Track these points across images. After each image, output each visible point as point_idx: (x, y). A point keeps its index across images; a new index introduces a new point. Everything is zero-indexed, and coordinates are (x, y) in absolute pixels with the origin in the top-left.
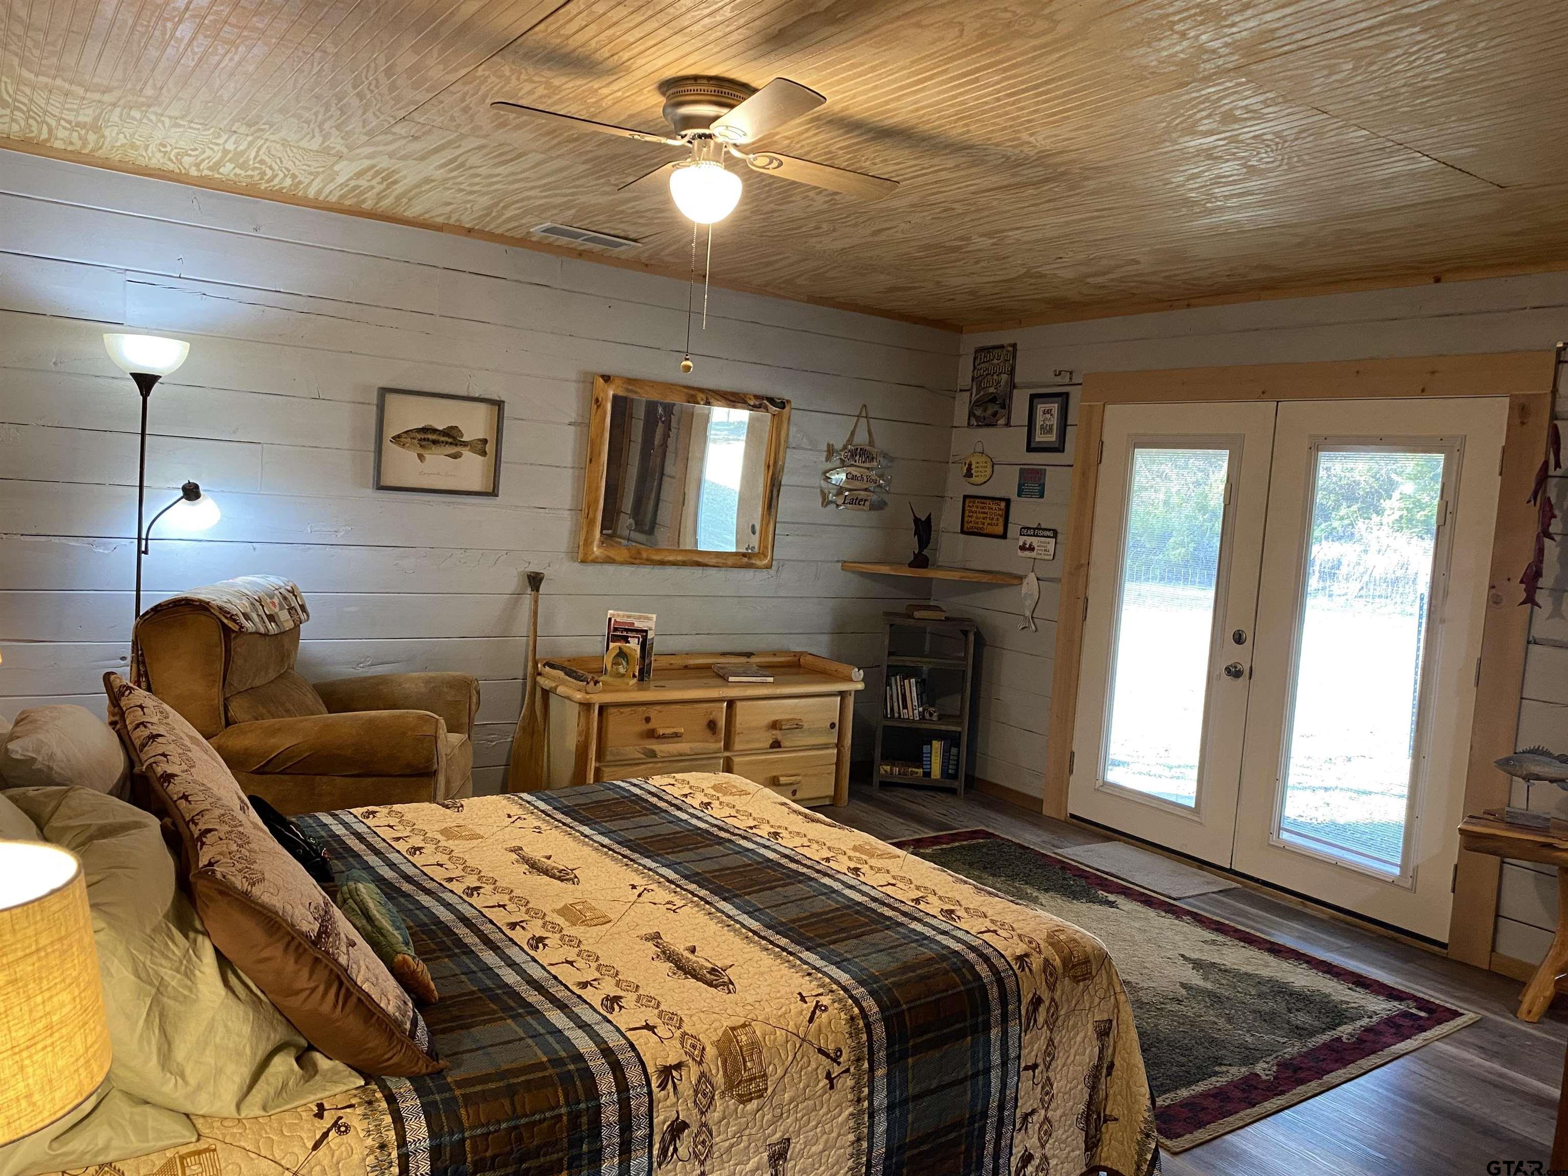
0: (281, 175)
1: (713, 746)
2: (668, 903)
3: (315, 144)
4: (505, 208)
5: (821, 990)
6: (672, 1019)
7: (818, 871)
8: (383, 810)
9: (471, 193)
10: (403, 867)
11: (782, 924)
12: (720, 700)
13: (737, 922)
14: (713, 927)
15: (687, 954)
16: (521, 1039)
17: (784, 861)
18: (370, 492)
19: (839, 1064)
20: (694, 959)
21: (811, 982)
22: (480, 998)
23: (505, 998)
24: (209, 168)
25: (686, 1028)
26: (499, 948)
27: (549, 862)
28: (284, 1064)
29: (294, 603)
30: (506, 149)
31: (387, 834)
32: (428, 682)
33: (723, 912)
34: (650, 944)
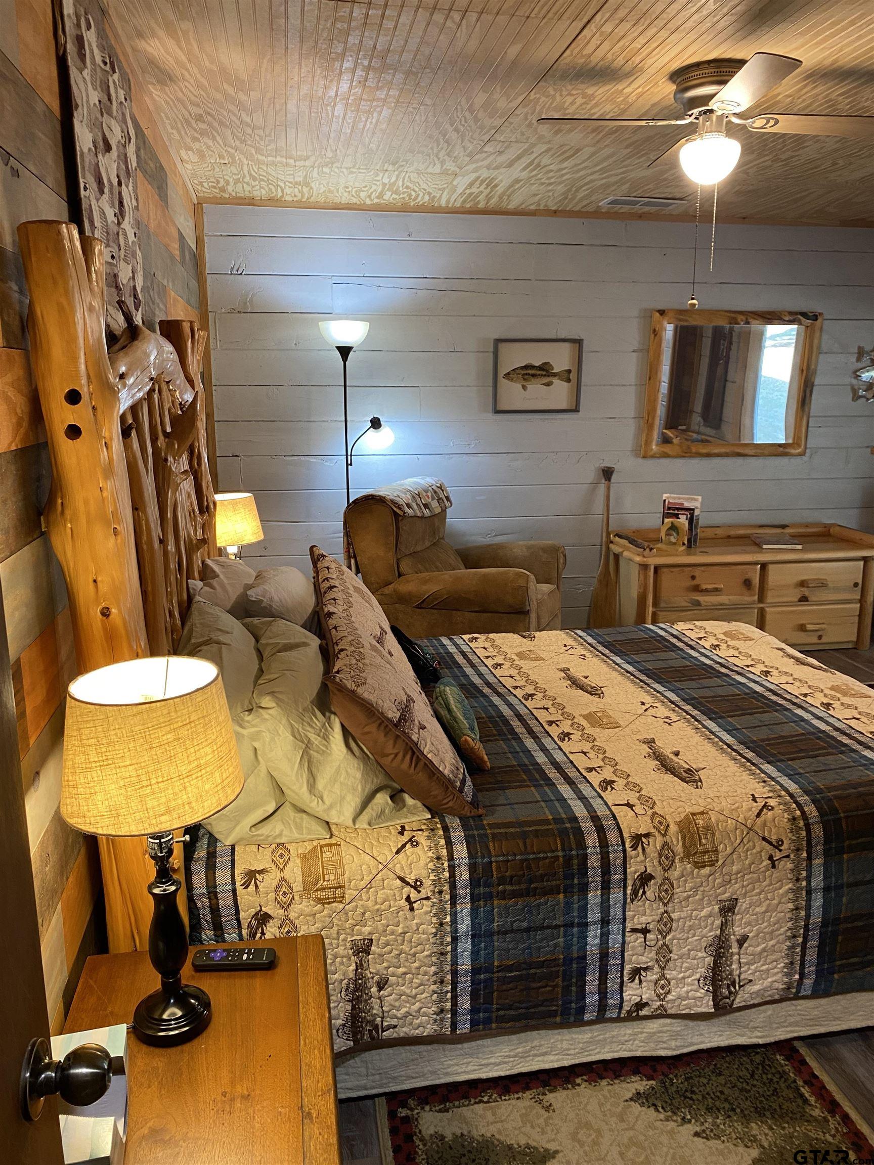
0: (421, 194)
1: (747, 599)
2: (666, 718)
3: (437, 169)
4: (577, 191)
5: (771, 794)
6: (647, 801)
7: (794, 704)
8: (482, 637)
9: (550, 184)
10: (487, 677)
11: (753, 742)
12: (756, 563)
13: (717, 737)
14: (697, 738)
15: (672, 756)
16: (538, 801)
17: (767, 694)
18: (491, 416)
19: (780, 850)
20: (677, 760)
21: (764, 787)
22: (517, 770)
23: (534, 772)
24: (378, 198)
25: (656, 809)
26: (538, 737)
27: (585, 680)
28: (382, 799)
29: (441, 496)
30: (567, 147)
31: (481, 653)
32: (529, 548)
33: (707, 728)
34: (645, 746)
